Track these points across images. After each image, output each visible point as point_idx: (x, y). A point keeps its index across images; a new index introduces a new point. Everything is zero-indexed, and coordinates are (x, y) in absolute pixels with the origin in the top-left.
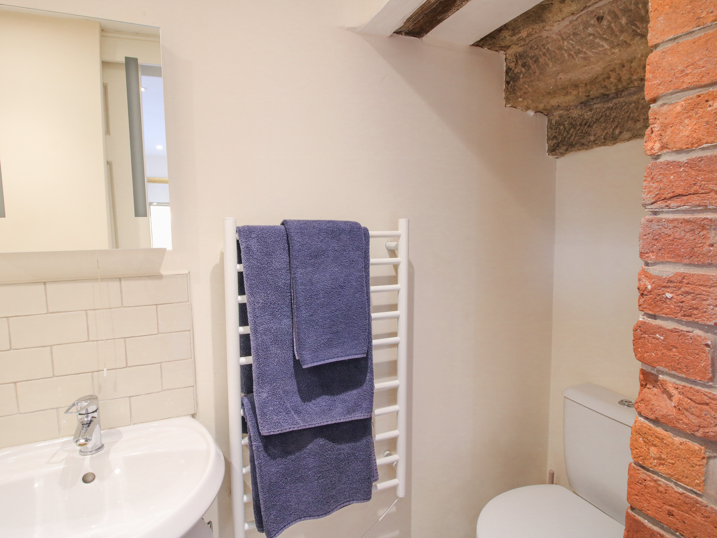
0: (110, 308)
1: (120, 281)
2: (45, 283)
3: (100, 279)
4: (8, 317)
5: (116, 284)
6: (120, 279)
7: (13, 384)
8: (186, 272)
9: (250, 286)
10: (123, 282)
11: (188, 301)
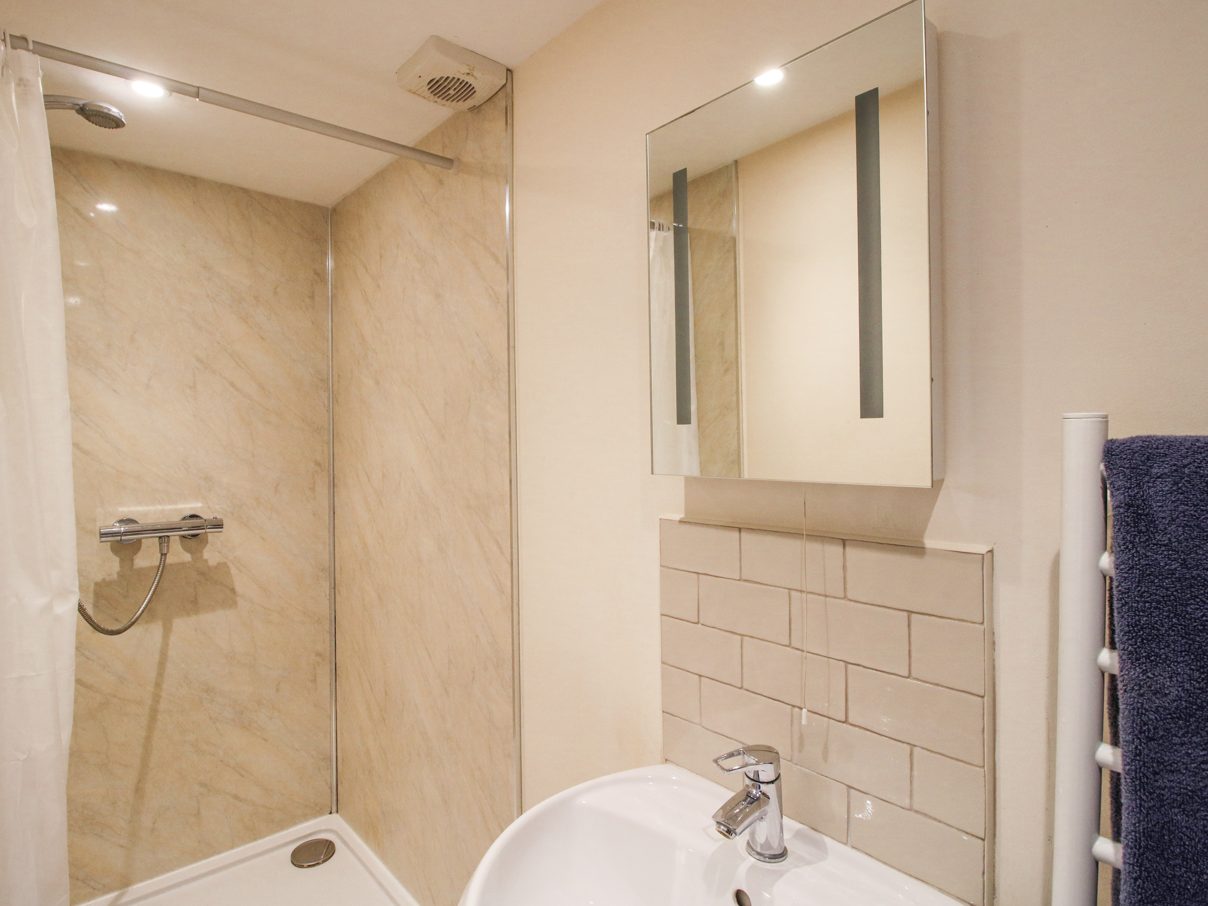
0: (826, 596)
1: (844, 547)
2: (740, 529)
3: (807, 535)
4: (699, 573)
5: (836, 550)
6: (844, 543)
7: (697, 677)
8: (983, 549)
9: (1129, 632)
10: (849, 550)
11: (982, 623)
